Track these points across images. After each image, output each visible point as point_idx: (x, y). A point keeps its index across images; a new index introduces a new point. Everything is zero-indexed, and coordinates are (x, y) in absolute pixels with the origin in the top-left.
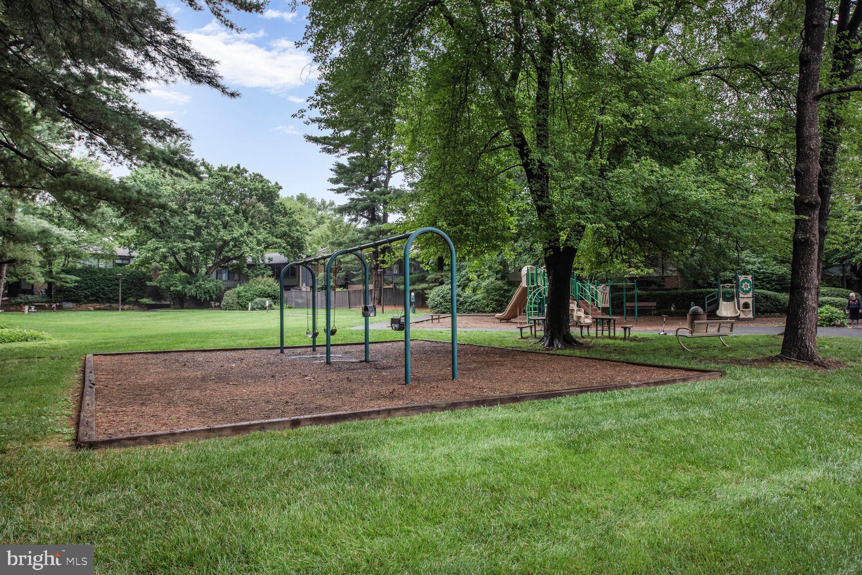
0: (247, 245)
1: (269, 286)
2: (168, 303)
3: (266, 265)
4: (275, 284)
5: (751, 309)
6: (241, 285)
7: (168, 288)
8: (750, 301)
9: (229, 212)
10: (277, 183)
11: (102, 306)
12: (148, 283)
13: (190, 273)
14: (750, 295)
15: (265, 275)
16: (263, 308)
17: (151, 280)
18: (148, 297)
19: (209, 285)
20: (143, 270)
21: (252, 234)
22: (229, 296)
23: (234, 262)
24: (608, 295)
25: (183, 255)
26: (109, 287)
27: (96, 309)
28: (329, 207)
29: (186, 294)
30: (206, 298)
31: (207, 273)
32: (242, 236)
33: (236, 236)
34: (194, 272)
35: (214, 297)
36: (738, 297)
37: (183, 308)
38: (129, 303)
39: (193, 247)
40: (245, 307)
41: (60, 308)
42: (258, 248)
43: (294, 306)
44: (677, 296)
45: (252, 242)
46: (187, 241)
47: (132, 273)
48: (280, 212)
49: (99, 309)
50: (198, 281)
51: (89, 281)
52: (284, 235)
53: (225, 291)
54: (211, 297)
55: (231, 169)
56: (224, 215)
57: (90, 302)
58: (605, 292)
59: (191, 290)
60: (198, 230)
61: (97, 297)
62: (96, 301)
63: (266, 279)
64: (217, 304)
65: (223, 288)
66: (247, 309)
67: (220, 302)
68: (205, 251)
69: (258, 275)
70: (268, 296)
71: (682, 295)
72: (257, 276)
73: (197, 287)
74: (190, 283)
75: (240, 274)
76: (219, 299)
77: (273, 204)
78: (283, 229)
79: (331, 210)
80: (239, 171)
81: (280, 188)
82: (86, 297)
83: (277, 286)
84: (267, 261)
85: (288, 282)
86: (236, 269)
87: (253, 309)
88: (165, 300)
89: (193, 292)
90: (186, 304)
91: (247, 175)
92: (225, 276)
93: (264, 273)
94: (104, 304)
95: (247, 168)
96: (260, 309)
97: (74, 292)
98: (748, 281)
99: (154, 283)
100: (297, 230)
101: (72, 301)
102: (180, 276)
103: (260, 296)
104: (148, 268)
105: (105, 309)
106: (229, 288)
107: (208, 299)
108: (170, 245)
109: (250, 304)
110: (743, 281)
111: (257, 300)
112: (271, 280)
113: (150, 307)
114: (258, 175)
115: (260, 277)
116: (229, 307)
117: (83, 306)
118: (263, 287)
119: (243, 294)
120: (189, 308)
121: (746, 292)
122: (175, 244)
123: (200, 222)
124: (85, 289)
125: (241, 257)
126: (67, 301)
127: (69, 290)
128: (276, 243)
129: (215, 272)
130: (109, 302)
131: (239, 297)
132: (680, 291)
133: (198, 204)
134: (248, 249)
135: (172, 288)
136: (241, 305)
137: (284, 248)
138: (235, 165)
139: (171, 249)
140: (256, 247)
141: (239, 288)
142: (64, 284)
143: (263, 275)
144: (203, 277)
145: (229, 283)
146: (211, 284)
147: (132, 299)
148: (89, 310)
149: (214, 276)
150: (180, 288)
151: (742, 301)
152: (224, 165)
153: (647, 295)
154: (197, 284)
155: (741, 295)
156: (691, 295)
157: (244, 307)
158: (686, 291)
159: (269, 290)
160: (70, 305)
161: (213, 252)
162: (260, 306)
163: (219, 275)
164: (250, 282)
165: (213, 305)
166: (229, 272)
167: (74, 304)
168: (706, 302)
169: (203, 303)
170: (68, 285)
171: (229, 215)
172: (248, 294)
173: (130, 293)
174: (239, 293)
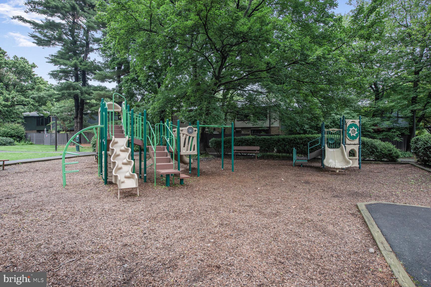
5: (357, 157)
8: (356, 148)
14: (357, 141)
24: (195, 139)
36: (345, 143)
43: (34, 143)
44: (279, 141)
58: (192, 135)
71: (283, 140)
98: (356, 126)
110: (351, 126)
121: (353, 138)
132: (282, 137)
151: (349, 148)
153: (253, 139)
155: (348, 142)
156: (292, 140)
158: (287, 136)
168: (309, 148)
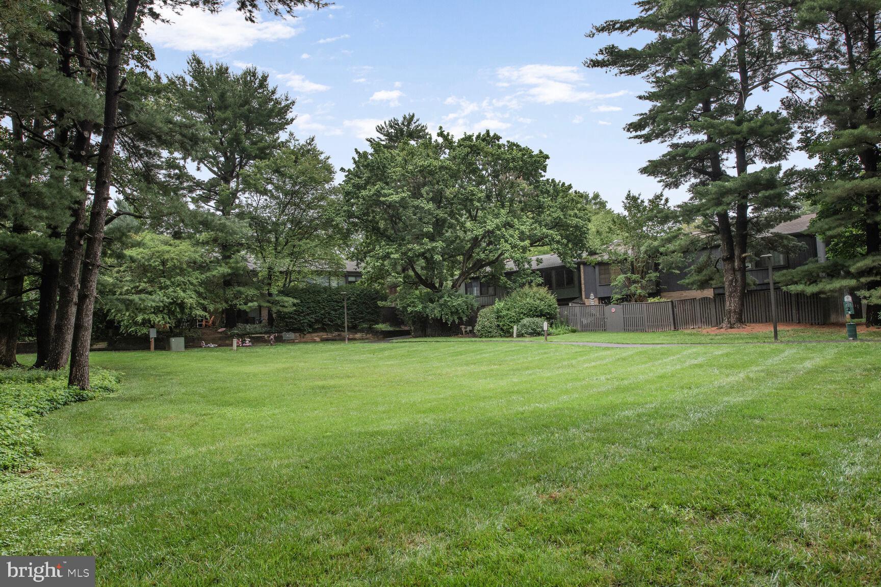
0: (506, 241)
1: (541, 300)
2: (406, 328)
3: (534, 271)
4: (549, 296)
6: (500, 300)
7: (405, 308)
9: (479, 195)
10: (541, 152)
11: (330, 336)
12: (380, 303)
13: (431, 286)
15: (533, 284)
16: (536, 333)
17: (384, 298)
18: (383, 322)
19: (457, 302)
20: (376, 286)
21: (512, 226)
22: (485, 317)
23: (488, 269)
25: (422, 262)
26: (336, 310)
27: (324, 340)
28: (593, 202)
29: (427, 315)
30: (454, 321)
31: (453, 286)
32: (499, 229)
33: (491, 229)
34: (437, 285)
35: (465, 319)
37: (425, 336)
38: (362, 331)
39: (433, 249)
40: (509, 332)
41: (279, 340)
42: (522, 244)
43: (579, 328)
45: (512, 236)
46: (426, 240)
47: (363, 290)
48: (548, 192)
49: (327, 340)
50: (442, 297)
51: (312, 304)
52: (557, 224)
53: (478, 309)
54: (460, 318)
55: (478, 137)
56: (472, 200)
57: (315, 331)
59: (433, 310)
60: (439, 224)
61: (324, 324)
62: (323, 329)
63: (535, 289)
64: (469, 328)
65: (476, 305)
66: (511, 335)
67: (473, 326)
68: (449, 255)
69: (524, 284)
70: (541, 314)
72: (522, 285)
73: (441, 305)
74: (432, 301)
75: (496, 286)
76: (472, 321)
77: (538, 182)
78: (555, 215)
79: (595, 204)
80: (489, 139)
81: (547, 157)
82: (310, 325)
83: (552, 299)
84: (534, 266)
85: (567, 293)
86: (491, 279)
87: (520, 335)
88: (406, 325)
89: (437, 313)
90: (429, 331)
91: (501, 142)
92: (476, 291)
93: (532, 281)
94: (331, 332)
95: (499, 134)
96: (531, 334)
97: (296, 319)
99: (388, 304)
100: (576, 216)
101: (294, 330)
102: (421, 293)
103: (528, 316)
104: (383, 284)
105: (333, 340)
106: (483, 306)
107: (457, 321)
108: (404, 249)
109: (515, 327)
111: (526, 321)
112: (543, 291)
113: (387, 336)
114: (514, 145)
115: (527, 287)
116: (486, 334)
117: (308, 336)
118: (532, 301)
119: (504, 313)
120: (433, 336)
122: (410, 246)
123: (441, 214)
124: (308, 314)
125: (497, 263)
126: (288, 331)
127: (289, 316)
128: (547, 236)
129: (463, 286)
130: (337, 330)
131: (498, 317)
133: (436, 187)
134: (508, 247)
135: (409, 309)
136: (502, 329)
137: (558, 242)
138: (483, 132)
139: (404, 254)
140: (518, 242)
141: (499, 305)
142: (281, 309)
143: (530, 283)
144: (448, 291)
145: (484, 300)
146: (460, 301)
147: (365, 326)
148: (315, 341)
149: (462, 290)
150: (419, 308)
152: (468, 134)
154: (442, 301)
157: (506, 333)
159: (542, 306)
160: (291, 335)
161: (460, 258)
162: (530, 330)
163: (469, 289)
164: (513, 294)
165: (464, 330)
166: (482, 285)
167: (297, 334)
169: (450, 328)
170: (285, 310)
171: (479, 200)
172: (512, 313)
173: (362, 318)
174: (498, 311)
